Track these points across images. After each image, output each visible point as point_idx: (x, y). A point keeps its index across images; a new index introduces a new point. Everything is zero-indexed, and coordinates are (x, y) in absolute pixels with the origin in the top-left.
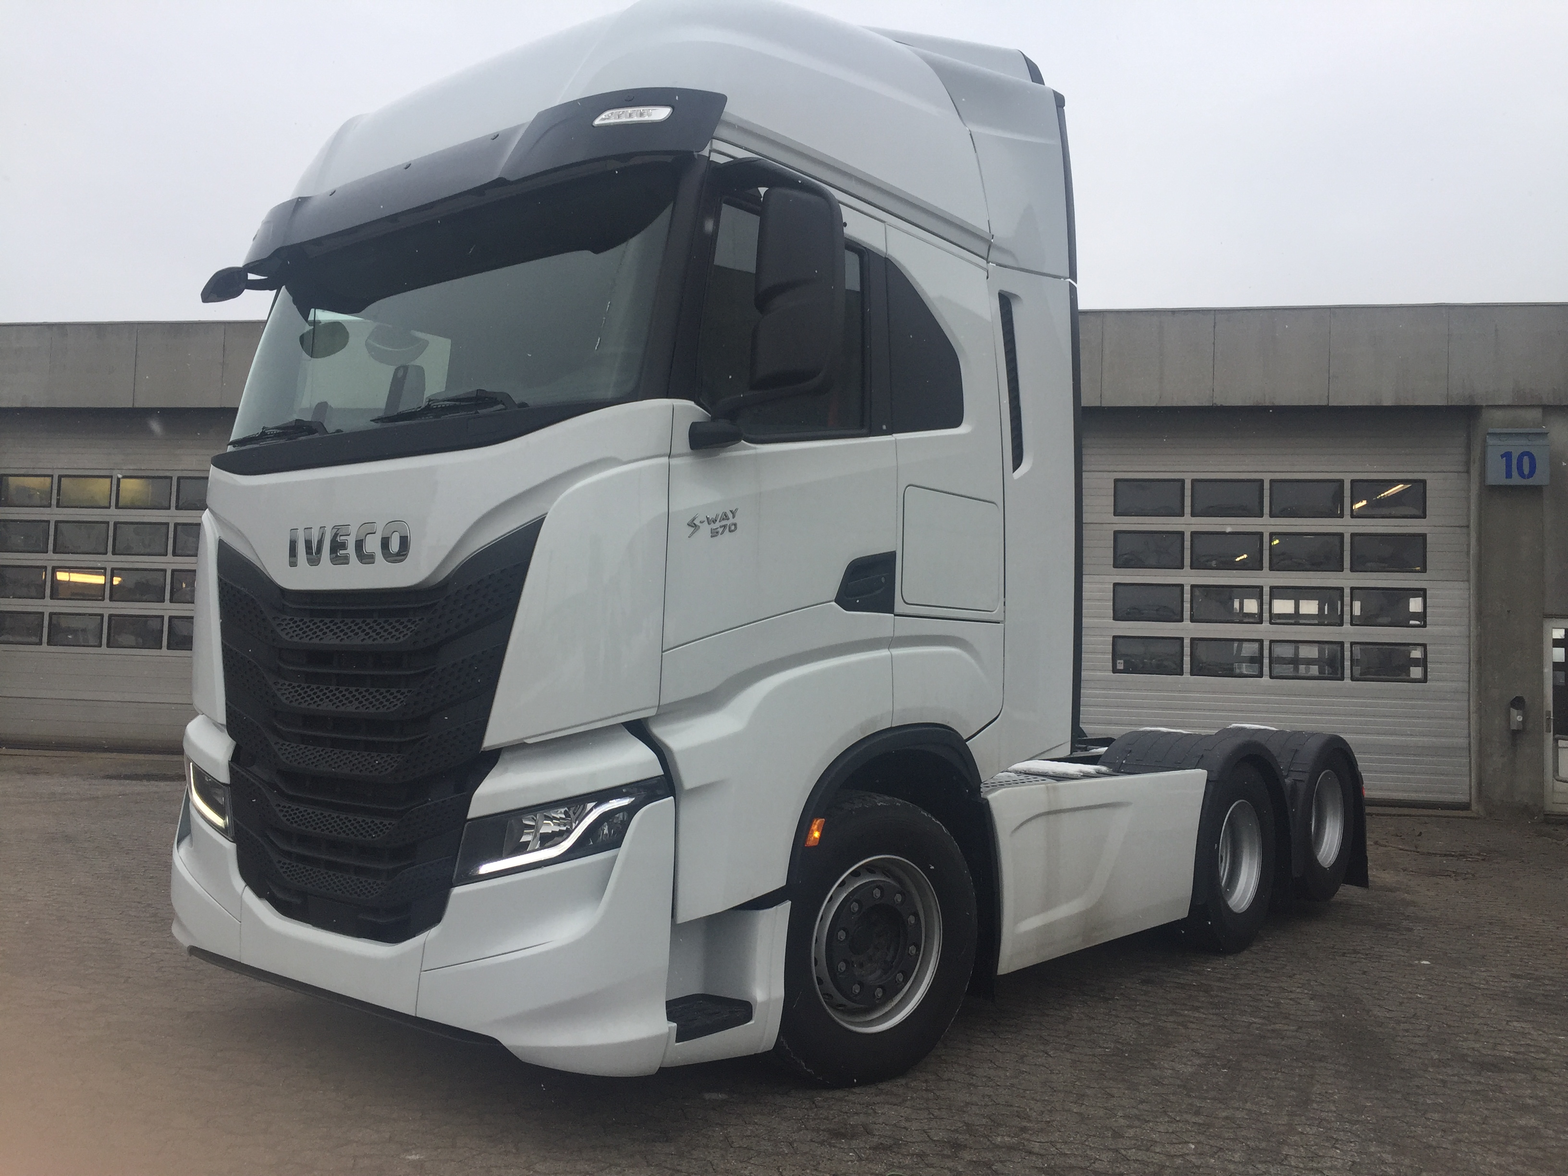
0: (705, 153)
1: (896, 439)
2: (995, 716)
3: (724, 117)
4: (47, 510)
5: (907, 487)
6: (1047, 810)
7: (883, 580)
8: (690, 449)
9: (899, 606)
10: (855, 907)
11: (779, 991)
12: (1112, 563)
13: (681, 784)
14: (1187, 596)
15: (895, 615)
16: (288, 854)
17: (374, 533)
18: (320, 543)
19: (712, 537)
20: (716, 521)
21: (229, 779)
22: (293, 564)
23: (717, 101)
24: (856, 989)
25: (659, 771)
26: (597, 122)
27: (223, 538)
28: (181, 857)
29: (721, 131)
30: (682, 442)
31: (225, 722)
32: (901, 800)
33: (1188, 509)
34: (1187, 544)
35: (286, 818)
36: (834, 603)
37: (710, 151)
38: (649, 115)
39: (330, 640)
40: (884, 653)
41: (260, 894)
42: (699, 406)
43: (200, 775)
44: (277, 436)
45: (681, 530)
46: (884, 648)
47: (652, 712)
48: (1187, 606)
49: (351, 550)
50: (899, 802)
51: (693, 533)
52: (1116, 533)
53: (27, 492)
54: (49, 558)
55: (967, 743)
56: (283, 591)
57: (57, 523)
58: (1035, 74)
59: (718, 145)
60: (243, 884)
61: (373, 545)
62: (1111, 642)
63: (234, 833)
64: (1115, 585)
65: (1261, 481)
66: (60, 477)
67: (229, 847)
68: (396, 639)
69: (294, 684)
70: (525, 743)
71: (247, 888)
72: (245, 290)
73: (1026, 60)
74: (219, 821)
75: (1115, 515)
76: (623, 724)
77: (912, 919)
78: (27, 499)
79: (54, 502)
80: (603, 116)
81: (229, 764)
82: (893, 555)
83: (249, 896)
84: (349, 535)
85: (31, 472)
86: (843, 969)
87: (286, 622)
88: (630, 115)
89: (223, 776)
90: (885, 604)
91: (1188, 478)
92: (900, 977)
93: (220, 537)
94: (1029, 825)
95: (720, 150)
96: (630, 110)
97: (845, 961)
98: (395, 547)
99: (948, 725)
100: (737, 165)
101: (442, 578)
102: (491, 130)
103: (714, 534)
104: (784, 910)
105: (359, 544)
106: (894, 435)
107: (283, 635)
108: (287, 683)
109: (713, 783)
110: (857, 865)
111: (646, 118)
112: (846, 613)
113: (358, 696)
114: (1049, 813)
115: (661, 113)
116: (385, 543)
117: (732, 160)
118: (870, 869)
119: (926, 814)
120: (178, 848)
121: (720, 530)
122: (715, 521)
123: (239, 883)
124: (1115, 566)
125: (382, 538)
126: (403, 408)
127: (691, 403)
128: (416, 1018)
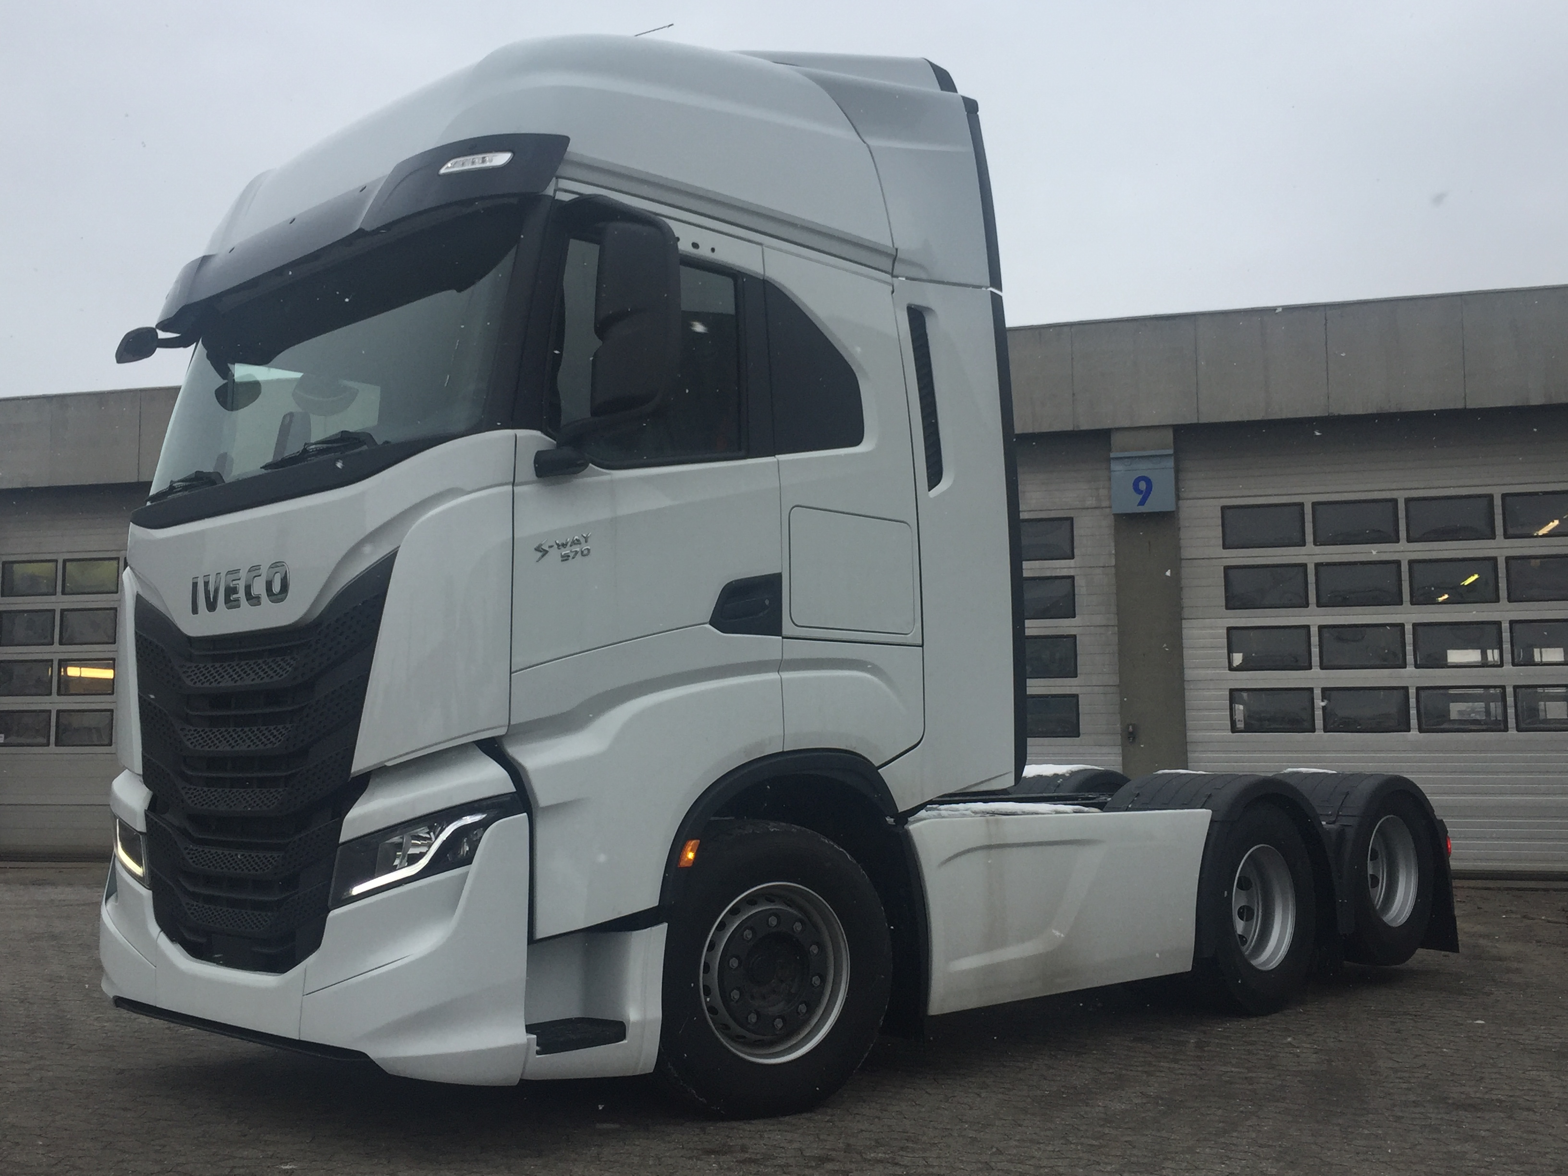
0: (550, 191)
1: (778, 461)
2: (916, 743)
3: (566, 156)
4: (53, 598)
5: (793, 507)
6: (986, 843)
7: (767, 602)
8: (535, 475)
9: (787, 627)
10: (748, 934)
11: (656, 1013)
12: (1224, 604)
13: (536, 802)
14: (1315, 640)
15: (783, 638)
16: (194, 896)
17: (260, 576)
18: (216, 591)
19: (562, 561)
20: (566, 545)
21: (145, 827)
22: (195, 610)
23: (562, 142)
24: (753, 1018)
25: (511, 788)
26: (443, 171)
27: (141, 593)
28: (108, 912)
29: (563, 170)
30: (527, 468)
31: (141, 773)
32: (796, 826)
33: (1309, 538)
34: (1311, 578)
35: (193, 860)
36: (708, 626)
37: (555, 191)
38: (491, 161)
39: (226, 683)
40: (773, 676)
41: (173, 936)
42: (547, 435)
43: (125, 827)
44: (185, 488)
45: (526, 556)
46: (773, 671)
47: (502, 732)
48: (1315, 650)
49: (241, 594)
50: (795, 828)
51: (540, 559)
52: (1227, 569)
53: (34, 579)
54: (56, 652)
55: (879, 771)
56: (190, 639)
57: (63, 611)
58: (945, 80)
59: (564, 184)
60: (159, 929)
61: (259, 588)
62: (1228, 696)
63: (152, 881)
64: (1229, 629)
65: (1395, 501)
66: (65, 561)
67: (146, 894)
68: (280, 677)
69: (199, 729)
70: (386, 766)
71: (162, 933)
72: (158, 349)
73: (932, 67)
74: (139, 870)
75: (1224, 548)
76: (475, 742)
77: (814, 949)
78: (33, 588)
79: (59, 589)
80: (449, 165)
81: (145, 813)
82: (778, 577)
83: (163, 941)
84: (239, 579)
85: (34, 557)
86: (737, 997)
87: (191, 670)
88: (473, 163)
89: (140, 825)
90: (773, 627)
91: (1308, 501)
92: (803, 1008)
93: (137, 592)
94: (964, 858)
95: (564, 188)
96: (470, 158)
97: (738, 989)
98: (276, 588)
99: (855, 751)
100: (584, 202)
101: (318, 614)
102: (359, 184)
103: (565, 558)
104: (658, 934)
105: (248, 588)
106: (777, 456)
107: (188, 682)
108: (192, 728)
109: (571, 801)
110: (749, 892)
111: (488, 164)
112: (725, 636)
113: (251, 735)
114: (989, 847)
115: (501, 159)
116: (269, 585)
117: (577, 196)
118: (768, 896)
119: (826, 841)
120: (106, 902)
121: (572, 555)
122: (564, 545)
123: (154, 929)
124: (1227, 608)
125: (267, 582)
126: (287, 454)
127: (537, 433)
128: (299, 1041)
